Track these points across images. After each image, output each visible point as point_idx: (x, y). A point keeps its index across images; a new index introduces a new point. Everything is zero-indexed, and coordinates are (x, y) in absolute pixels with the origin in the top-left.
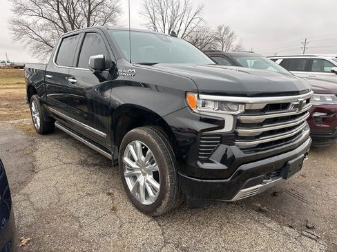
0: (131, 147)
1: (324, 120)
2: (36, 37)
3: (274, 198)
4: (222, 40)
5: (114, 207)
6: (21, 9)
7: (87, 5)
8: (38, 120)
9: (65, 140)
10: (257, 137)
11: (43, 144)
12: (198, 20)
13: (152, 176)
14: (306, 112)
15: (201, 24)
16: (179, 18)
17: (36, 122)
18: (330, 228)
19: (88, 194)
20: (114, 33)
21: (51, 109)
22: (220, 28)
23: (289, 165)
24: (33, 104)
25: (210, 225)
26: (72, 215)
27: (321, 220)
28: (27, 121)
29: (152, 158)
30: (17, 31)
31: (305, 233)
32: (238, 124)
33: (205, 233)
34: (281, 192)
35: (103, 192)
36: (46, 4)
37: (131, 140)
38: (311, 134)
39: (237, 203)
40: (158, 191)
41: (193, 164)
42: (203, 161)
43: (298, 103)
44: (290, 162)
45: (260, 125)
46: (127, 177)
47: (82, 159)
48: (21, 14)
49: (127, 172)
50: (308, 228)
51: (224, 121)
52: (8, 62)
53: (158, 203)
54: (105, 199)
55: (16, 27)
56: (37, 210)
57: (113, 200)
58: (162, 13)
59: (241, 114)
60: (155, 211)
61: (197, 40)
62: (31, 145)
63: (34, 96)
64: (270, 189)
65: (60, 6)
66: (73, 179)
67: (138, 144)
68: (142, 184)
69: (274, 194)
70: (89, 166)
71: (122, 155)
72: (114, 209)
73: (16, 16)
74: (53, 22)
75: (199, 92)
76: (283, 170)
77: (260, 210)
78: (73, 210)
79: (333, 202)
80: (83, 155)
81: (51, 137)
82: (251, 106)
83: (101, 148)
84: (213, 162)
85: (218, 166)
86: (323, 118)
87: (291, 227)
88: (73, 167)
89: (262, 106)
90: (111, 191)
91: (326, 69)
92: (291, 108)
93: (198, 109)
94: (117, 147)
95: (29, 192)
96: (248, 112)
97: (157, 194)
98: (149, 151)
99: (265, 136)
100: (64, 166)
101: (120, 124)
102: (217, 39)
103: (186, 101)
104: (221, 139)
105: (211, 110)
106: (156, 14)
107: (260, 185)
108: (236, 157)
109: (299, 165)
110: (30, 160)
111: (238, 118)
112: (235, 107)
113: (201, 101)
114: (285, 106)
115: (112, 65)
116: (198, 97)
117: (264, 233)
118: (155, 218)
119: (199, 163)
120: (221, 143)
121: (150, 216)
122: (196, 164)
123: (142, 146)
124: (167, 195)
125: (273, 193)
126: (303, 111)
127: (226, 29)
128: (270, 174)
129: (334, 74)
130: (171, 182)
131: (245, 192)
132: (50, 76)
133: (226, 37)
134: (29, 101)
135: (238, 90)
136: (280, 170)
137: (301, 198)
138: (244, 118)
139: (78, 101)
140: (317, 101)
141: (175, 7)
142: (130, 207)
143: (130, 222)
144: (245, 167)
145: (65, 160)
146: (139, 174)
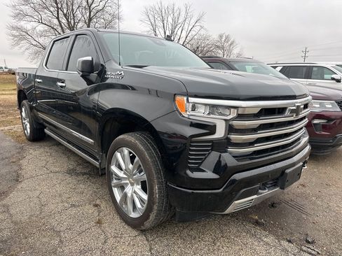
0: (118, 155)
1: (324, 127)
2: (34, 43)
3: (272, 209)
4: (222, 48)
5: (99, 220)
6: (20, 15)
7: (88, 12)
8: (28, 126)
9: (55, 147)
10: (251, 144)
11: (31, 151)
12: (198, 28)
13: (139, 187)
14: (304, 118)
15: (202, 32)
16: (179, 25)
17: (26, 129)
18: (331, 243)
19: (73, 206)
20: (105, 35)
21: (41, 115)
22: (221, 37)
23: (287, 174)
24: (23, 109)
25: (202, 240)
26: (53, 229)
27: (322, 233)
28: (17, 128)
29: (140, 166)
30: (15, 36)
31: (304, 248)
32: (231, 129)
33: (197, 249)
34: (279, 203)
35: (90, 204)
36: (46, 11)
37: (118, 147)
38: (310, 142)
39: (232, 215)
40: (146, 203)
41: (182, 173)
42: (193, 170)
43: (294, 108)
44: (288, 171)
45: (254, 130)
46: (115, 187)
47: (71, 167)
48: (20, 19)
49: (115, 181)
50: (308, 242)
51: (215, 126)
52: (6, 68)
53: (146, 215)
54: (90, 211)
55: (15, 32)
56: (16, 223)
57: (100, 212)
58: (163, 21)
59: (233, 119)
60: (143, 225)
61: (198, 48)
62: (19, 153)
63: (24, 102)
64: (268, 199)
65: (60, 12)
66: (59, 188)
67: (126, 151)
68: (129, 195)
69: (273, 205)
70: (77, 175)
71: (110, 163)
72: (99, 222)
73: (14, 22)
74: (53, 28)
75: (188, 95)
76: (280, 179)
77: (257, 223)
78: (54, 224)
79: (334, 214)
80: (73, 163)
81: (42, 144)
82: (244, 111)
83: (90, 156)
84: (204, 171)
85: (209, 175)
86: (323, 125)
87: (289, 241)
88: (60, 176)
89: (256, 111)
90: (98, 202)
91: (326, 76)
92: (287, 113)
93: (188, 113)
94: (104, 155)
95: (9, 203)
96: (241, 117)
97: (145, 206)
98: (137, 159)
99: (260, 143)
100: (52, 175)
101: (107, 130)
102: (218, 47)
103: (175, 104)
104: (212, 146)
105: (201, 114)
106: (157, 22)
107: (255, 196)
108: (228, 165)
109: (298, 174)
110: (15, 168)
111: (231, 123)
112: (227, 112)
113: (191, 105)
114: (281, 111)
115: (100, 68)
116: (188, 100)
117: (260, 248)
118: (143, 232)
119: (188, 172)
120: (212, 150)
121: (138, 230)
122: (185, 173)
123: (130, 153)
124: (155, 207)
125: (271, 204)
126: (300, 116)
127: (227, 37)
128: (266, 183)
129: (334, 81)
130: (160, 193)
131: (239, 204)
132: (40, 81)
133: (226, 45)
134: (20, 107)
135: (231, 93)
136: (277, 179)
137: (300, 209)
138: (237, 123)
139: (72, 108)
140: (316, 107)
141: (176, 15)
142: (117, 220)
143: (115, 237)
144: (238, 176)
145: (53, 169)
146: (127, 184)
